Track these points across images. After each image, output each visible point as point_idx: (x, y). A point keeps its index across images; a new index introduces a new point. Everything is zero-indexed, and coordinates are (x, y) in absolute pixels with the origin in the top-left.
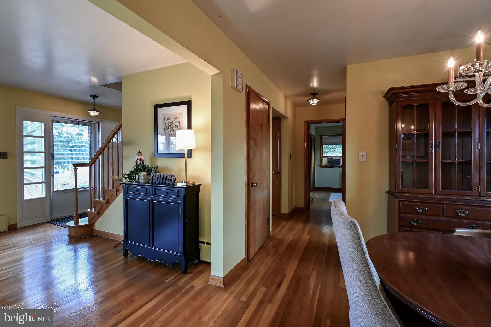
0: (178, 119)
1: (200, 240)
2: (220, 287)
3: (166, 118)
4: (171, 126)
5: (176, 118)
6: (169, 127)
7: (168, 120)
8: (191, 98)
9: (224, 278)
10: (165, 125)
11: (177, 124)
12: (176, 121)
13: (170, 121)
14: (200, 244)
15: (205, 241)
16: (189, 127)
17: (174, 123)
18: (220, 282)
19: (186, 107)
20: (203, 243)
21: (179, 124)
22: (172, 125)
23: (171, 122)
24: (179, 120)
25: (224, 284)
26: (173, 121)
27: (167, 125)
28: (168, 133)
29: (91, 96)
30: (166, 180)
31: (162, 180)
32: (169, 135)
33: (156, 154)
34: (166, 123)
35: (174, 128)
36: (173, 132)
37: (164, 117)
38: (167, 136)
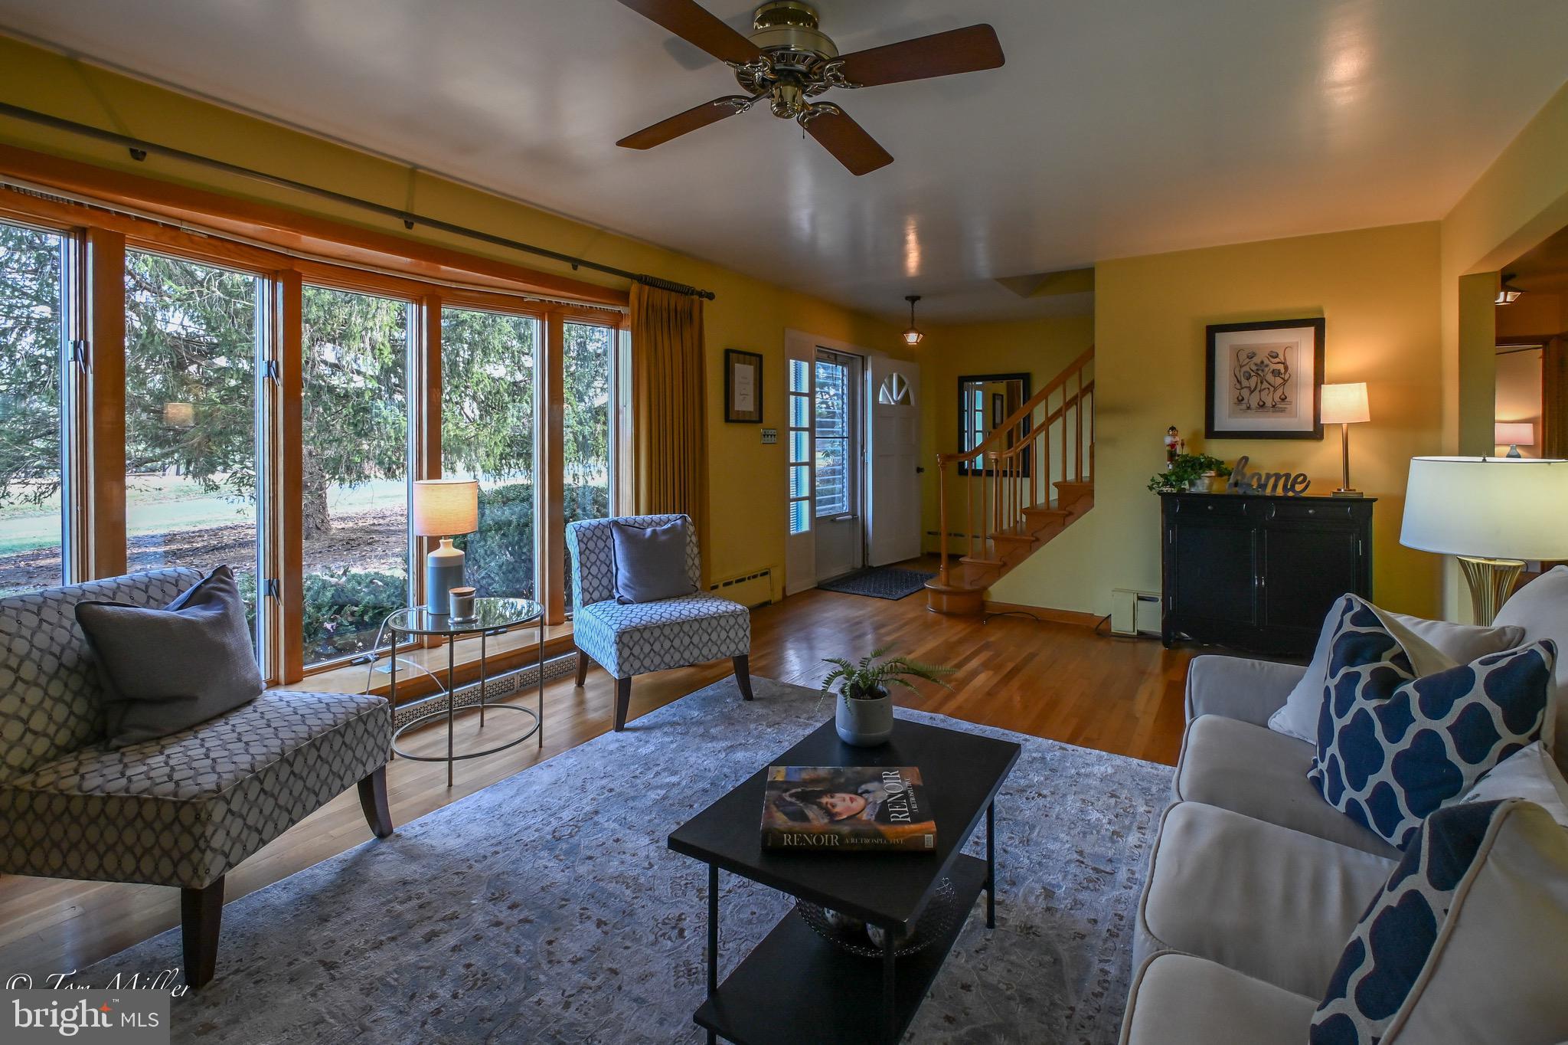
0: (1281, 357)
3: (1243, 357)
4: (1260, 372)
5: (1274, 354)
6: (1253, 374)
7: (1248, 360)
8: (1321, 311)
10: (1237, 369)
11: (1281, 367)
12: (1277, 360)
13: (1257, 360)
16: (1319, 379)
19: (1310, 330)
21: (1286, 368)
22: (1263, 371)
23: (1259, 363)
24: (1285, 359)
26: (1266, 362)
27: (1246, 369)
28: (1249, 388)
29: (907, 298)
30: (1275, 487)
31: (1264, 486)
32: (1252, 392)
33: (1211, 433)
34: (1241, 367)
35: (1270, 377)
36: (1265, 385)
37: (1237, 352)
38: (1245, 393)
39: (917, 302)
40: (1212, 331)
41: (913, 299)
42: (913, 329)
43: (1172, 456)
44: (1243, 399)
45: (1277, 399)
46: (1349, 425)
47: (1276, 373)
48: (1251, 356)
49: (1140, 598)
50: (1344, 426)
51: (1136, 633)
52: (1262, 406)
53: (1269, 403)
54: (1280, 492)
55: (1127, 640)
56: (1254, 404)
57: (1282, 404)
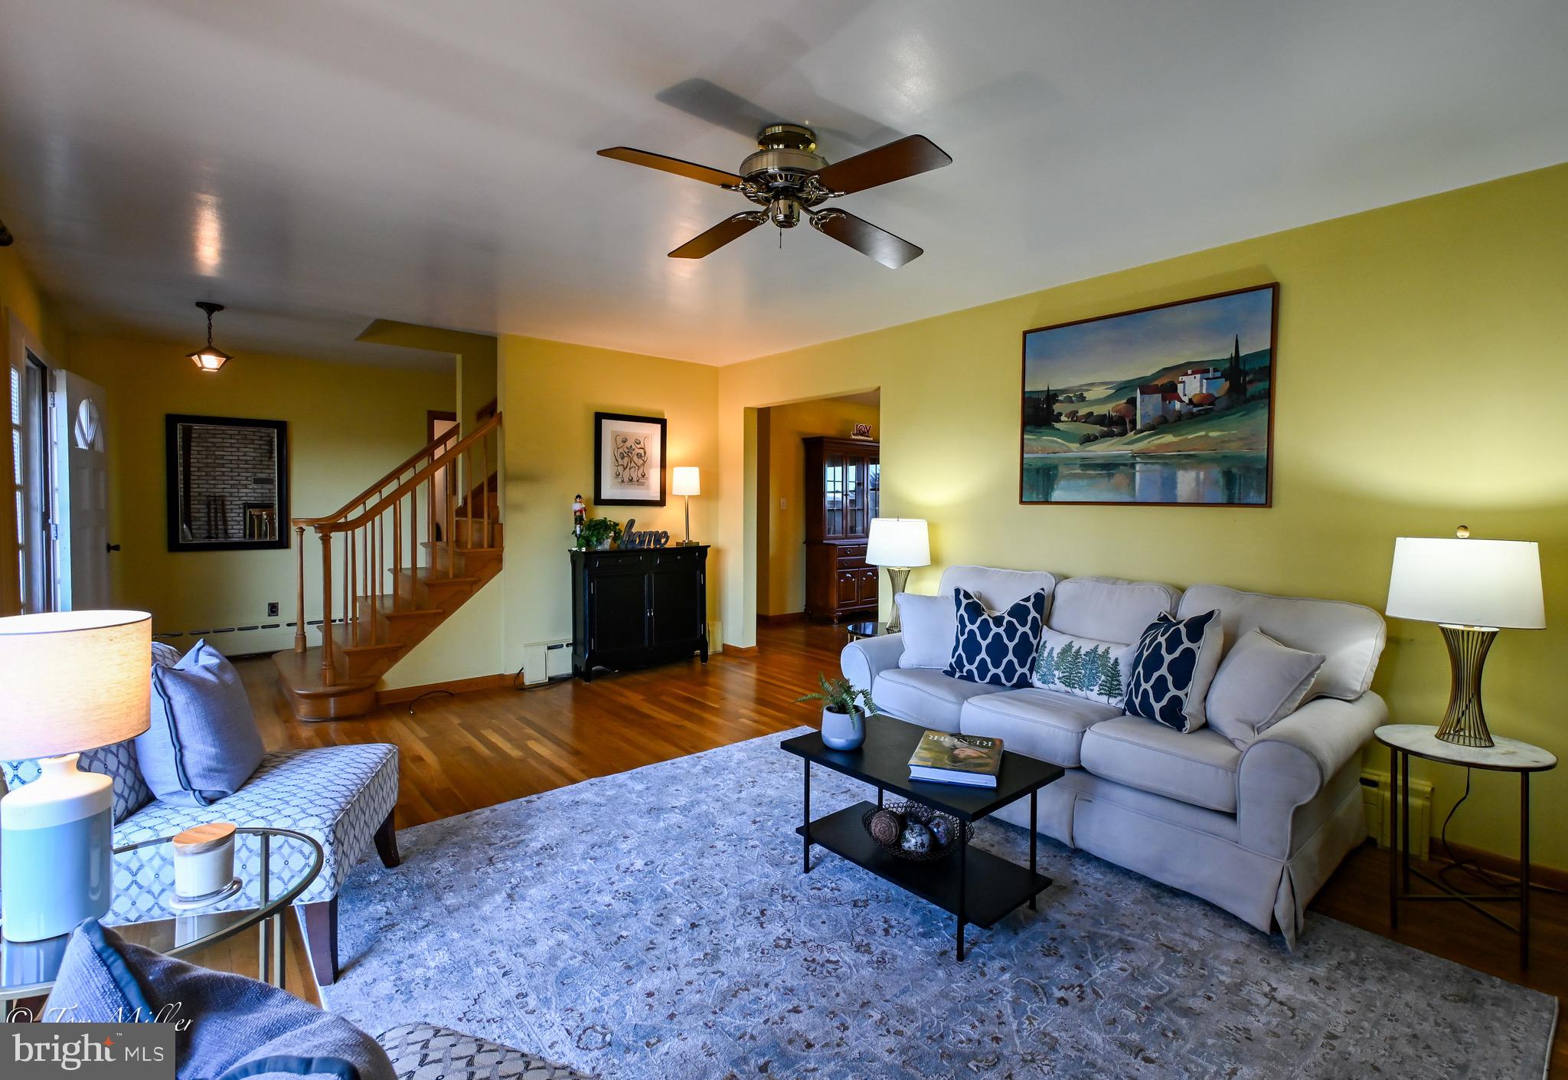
0: (642, 444)
3: (619, 441)
4: (629, 454)
6: (625, 455)
7: (622, 444)
8: (665, 415)
10: (616, 449)
11: (642, 451)
12: (639, 446)
13: (628, 444)
16: (663, 459)
17: (634, 450)
21: (645, 453)
22: (631, 453)
23: (629, 447)
26: (633, 447)
27: (621, 450)
28: (623, 465)
29: (199, 304)
30: (649, 542)
31: (642, 542)
32: (625, 469)
33: (599, 501)
34: (618, 449)
35: (635, 458)
36: (633, 464)
37: (616, 436)
38: (620, 469)
39: (216, 314)
40: (599, 417)
41: (211, 308)
42: (211, 349)
43: (579, 520)
44: (619, 474)
45: (640, 476)
46: (689, 496)
47: (639, 456)
48: (624, 441)
49: (549, 648)
50: (687, 497)
51: (547, 680)
52: (631, 480)
53: (635, 479)
54: (652, 546)
55: (541, 688)
56: (626, 480)
57: (641, 481)
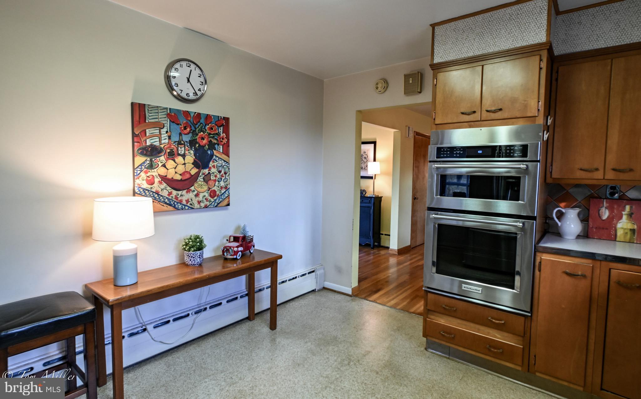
1: (381, 232)
2: (395, 254)
5: (365, 152)
8: (376, 139)
9: (398, 250)
13: (361, 153)
14: (381, 235)
15: (384, 234)
16: (375, 160)
17: (363, 156)
18: (396, 252)
19: (373, 145)
20: (383, 234)
21: (367, 156)
24: (367, 154)
25: (398, 253)
36: (363, 162)
46: (375, 175)
47: (365, 158)
53: (363, 167)
57: (366, 168)
